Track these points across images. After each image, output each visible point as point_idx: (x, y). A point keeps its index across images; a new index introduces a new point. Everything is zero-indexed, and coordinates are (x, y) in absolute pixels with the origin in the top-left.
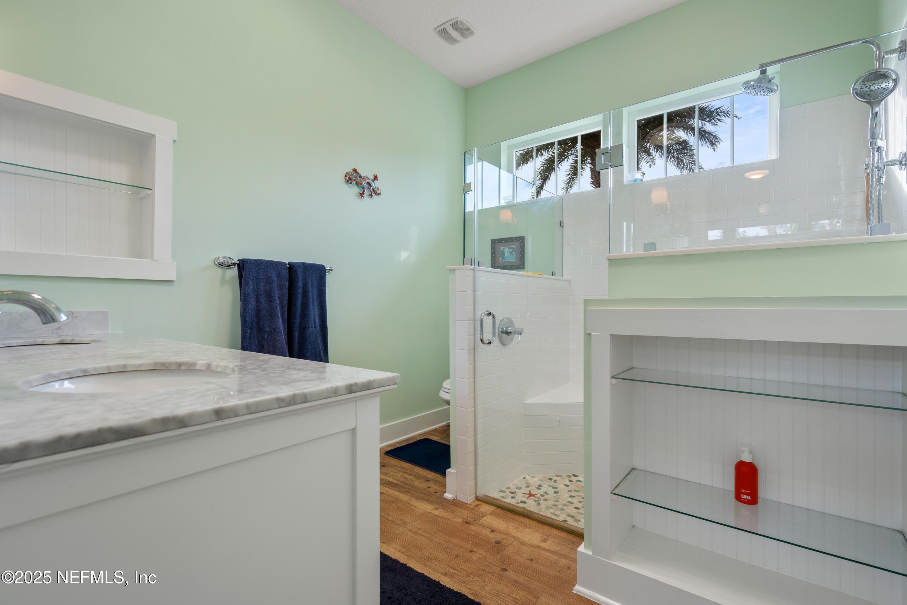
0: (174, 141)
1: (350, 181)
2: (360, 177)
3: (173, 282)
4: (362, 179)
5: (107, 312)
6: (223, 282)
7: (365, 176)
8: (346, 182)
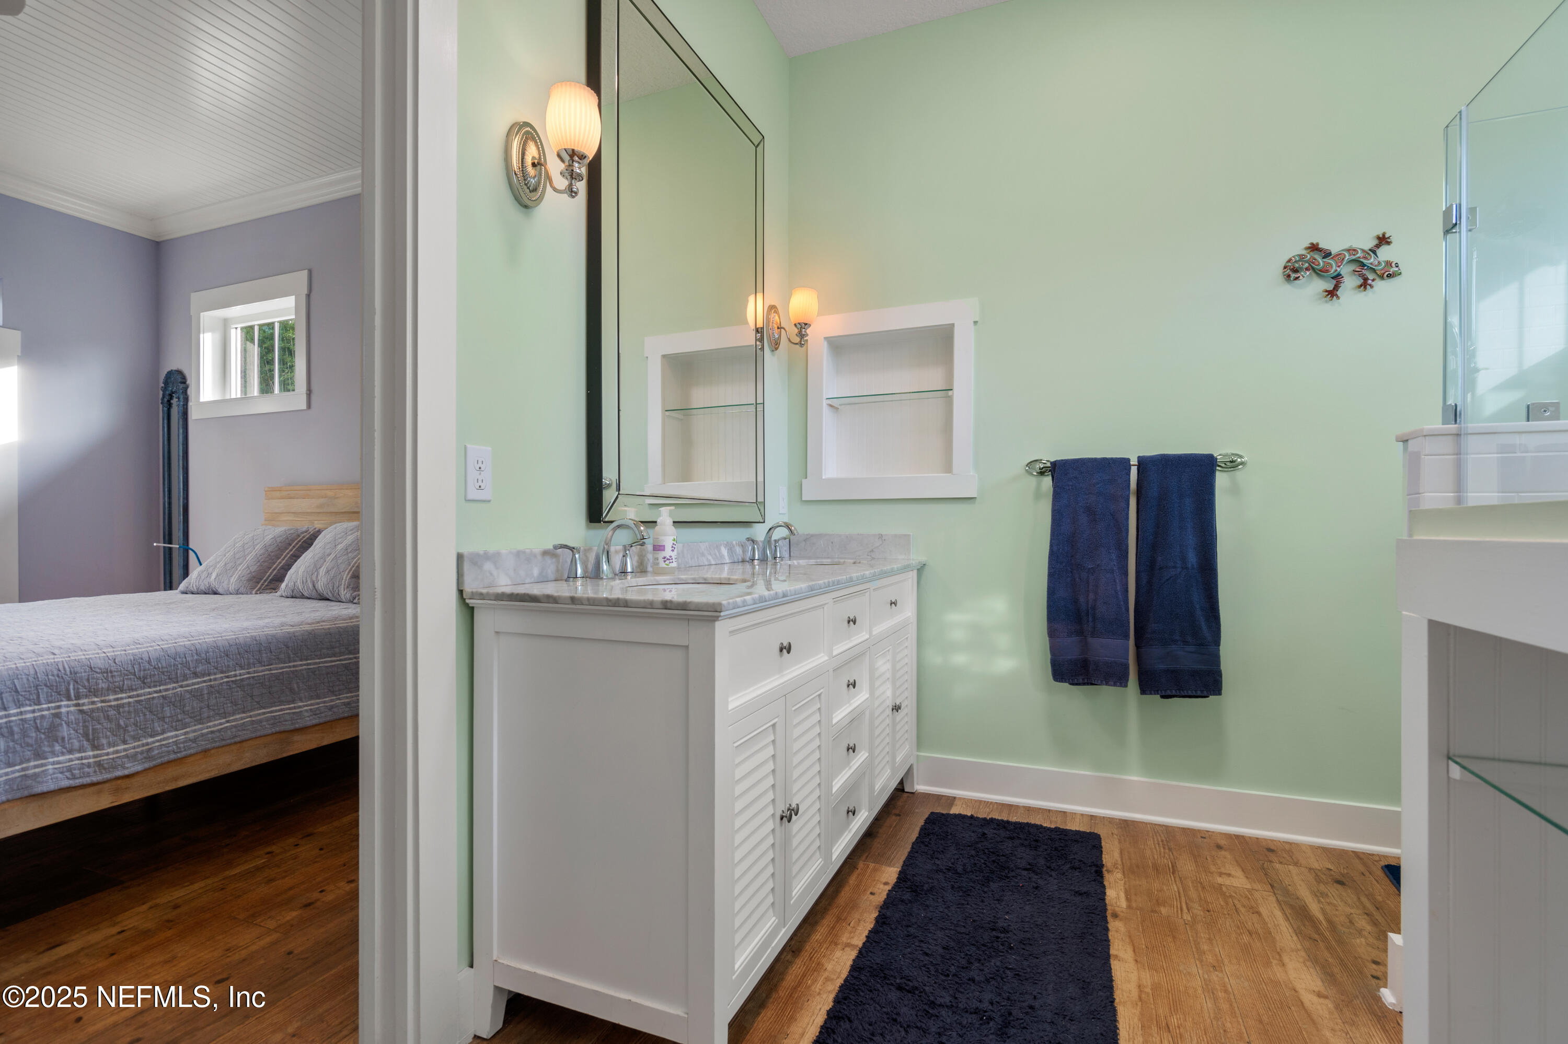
0: (975, 323)
1: (1293, 275)
2: (1327, 254)
3: (972, 500)
4: (1332, 258)
5: (909, 535)
6: (1038, 495)
7: (1343, 250)
8: (1286, 280)
